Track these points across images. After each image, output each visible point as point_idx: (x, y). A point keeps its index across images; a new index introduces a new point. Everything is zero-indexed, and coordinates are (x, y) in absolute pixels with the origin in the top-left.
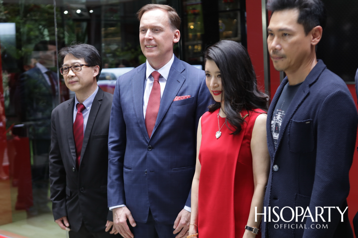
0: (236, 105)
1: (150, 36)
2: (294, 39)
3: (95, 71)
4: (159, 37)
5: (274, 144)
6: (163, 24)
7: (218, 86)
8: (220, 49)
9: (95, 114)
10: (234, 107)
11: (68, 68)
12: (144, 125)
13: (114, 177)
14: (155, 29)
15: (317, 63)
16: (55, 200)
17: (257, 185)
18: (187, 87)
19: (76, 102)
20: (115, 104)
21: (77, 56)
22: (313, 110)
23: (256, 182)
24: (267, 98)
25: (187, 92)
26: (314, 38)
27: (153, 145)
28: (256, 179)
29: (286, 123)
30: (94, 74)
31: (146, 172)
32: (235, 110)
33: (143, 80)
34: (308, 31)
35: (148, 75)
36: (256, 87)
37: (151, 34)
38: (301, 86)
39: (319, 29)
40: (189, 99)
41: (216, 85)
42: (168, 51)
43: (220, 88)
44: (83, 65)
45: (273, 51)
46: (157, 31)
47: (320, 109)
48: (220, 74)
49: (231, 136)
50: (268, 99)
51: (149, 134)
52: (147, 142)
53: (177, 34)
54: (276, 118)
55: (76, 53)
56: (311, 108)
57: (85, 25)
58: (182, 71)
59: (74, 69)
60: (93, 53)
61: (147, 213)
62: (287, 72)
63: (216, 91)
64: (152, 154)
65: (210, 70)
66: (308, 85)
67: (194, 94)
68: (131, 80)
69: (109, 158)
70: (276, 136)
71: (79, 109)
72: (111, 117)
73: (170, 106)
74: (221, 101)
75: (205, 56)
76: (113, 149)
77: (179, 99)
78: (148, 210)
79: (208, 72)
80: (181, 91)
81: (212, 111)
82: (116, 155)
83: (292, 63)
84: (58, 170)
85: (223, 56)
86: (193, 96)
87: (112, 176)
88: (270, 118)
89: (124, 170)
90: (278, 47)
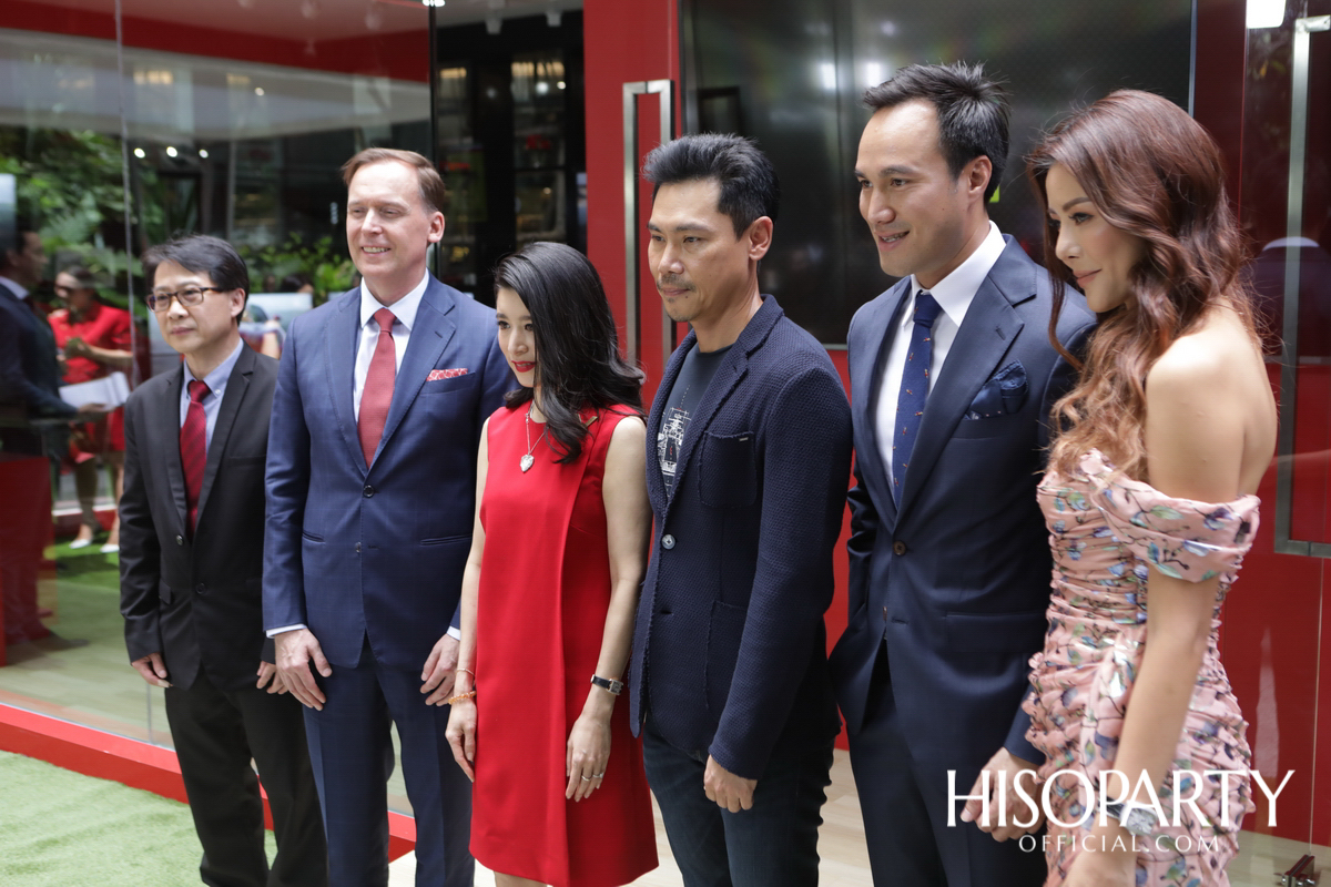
0: (570, 395)
1: (374, 226)
2: (712, 248)
3: (236, 302)
4: (396, 227)
5: (664, 486)
6: (407, 197)
7: (527, 349)
8: (530, 263)
9: (235, 407)
10: (565, 400)
11: (168, 297)
12: (356, 437)
13: (281, 559)
14: (386, 210)
15: (762, 303)
16: (131, 613)
17: (618, 581)
18: (460, 349)
19: (188, 378)
20: (282, 384)
21: (189, 266)
22: (755, 410)
23: (617, 574)
24: (641, 377)
25: (458, 361)
26: (755, 244)
27: (375, 483)
28: (617, 568)
29: (695, 439)
30: (231, 310)
31: (359, 548)
32: (566, 406)
33: (353, 329)
34: (740, 228)
35: (365, 318)
36: (616, 351)
37: (376, 222)
38: (727, 355)
39: (765, 222)
40: (463, 376)
41: (521, 348)
42: (417, 261)
43: (531, 355)
44: (206, 289)
45: (664, 277)
46: (389, 215)
47: (772, 408)
48: (530, 322)
49: (556, 468)
50: (642, 381)
51: (368, 459)
52: (362, 477)
53: (438, 222)
54: (670, 428)
55: (187, 259)
56: (750, 408)
57: (186, 187)
58: (446, 310)
59: (183, 300)
60: (227, 258)
61: (360, 644)
62: (693, 323)
63: (521, 363)
64: (373, 506)
65: (508, 313)
66: (743, 354)
67: (475, 365)
68: (323, 329)
69: (267, 512)
70: (669, 469)
71: (196, 393)
72: (274, 414)
73: (419, 393)
74: (535, 385)
75: (497, 280)
76: (277, 491)
77: (441, 375)
78: (362, 638)
79: (503, 316)
80: (446, 357)
81: (513, 406)
82: (285, 507)
83: (709, 303)
84: (140, 541)
85: (538, 281)
86: (473, 371)
87: (273, 556)
88: (655, 427)
89: (303, 543)
90: (675, 266)
